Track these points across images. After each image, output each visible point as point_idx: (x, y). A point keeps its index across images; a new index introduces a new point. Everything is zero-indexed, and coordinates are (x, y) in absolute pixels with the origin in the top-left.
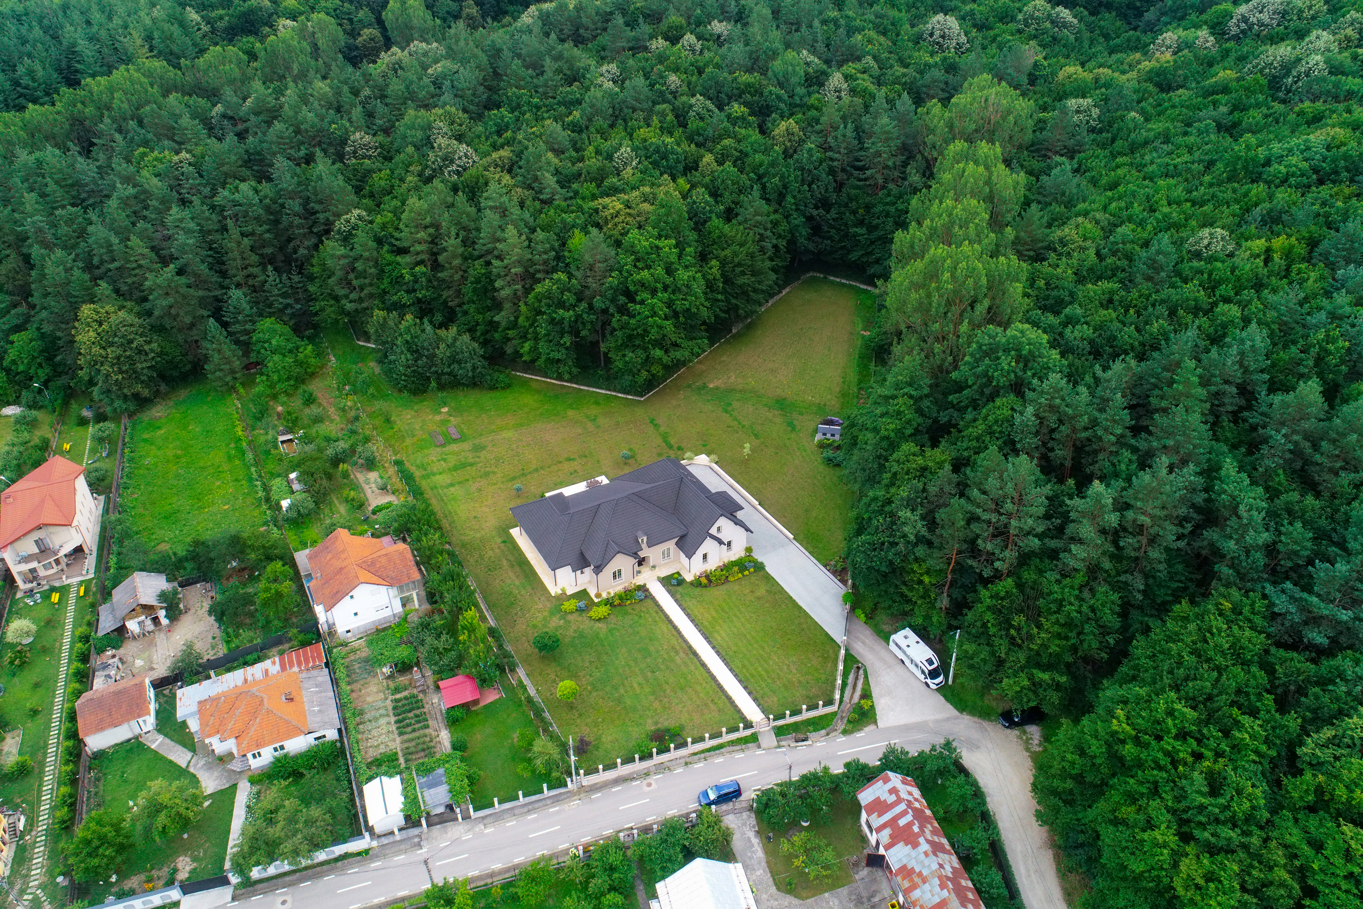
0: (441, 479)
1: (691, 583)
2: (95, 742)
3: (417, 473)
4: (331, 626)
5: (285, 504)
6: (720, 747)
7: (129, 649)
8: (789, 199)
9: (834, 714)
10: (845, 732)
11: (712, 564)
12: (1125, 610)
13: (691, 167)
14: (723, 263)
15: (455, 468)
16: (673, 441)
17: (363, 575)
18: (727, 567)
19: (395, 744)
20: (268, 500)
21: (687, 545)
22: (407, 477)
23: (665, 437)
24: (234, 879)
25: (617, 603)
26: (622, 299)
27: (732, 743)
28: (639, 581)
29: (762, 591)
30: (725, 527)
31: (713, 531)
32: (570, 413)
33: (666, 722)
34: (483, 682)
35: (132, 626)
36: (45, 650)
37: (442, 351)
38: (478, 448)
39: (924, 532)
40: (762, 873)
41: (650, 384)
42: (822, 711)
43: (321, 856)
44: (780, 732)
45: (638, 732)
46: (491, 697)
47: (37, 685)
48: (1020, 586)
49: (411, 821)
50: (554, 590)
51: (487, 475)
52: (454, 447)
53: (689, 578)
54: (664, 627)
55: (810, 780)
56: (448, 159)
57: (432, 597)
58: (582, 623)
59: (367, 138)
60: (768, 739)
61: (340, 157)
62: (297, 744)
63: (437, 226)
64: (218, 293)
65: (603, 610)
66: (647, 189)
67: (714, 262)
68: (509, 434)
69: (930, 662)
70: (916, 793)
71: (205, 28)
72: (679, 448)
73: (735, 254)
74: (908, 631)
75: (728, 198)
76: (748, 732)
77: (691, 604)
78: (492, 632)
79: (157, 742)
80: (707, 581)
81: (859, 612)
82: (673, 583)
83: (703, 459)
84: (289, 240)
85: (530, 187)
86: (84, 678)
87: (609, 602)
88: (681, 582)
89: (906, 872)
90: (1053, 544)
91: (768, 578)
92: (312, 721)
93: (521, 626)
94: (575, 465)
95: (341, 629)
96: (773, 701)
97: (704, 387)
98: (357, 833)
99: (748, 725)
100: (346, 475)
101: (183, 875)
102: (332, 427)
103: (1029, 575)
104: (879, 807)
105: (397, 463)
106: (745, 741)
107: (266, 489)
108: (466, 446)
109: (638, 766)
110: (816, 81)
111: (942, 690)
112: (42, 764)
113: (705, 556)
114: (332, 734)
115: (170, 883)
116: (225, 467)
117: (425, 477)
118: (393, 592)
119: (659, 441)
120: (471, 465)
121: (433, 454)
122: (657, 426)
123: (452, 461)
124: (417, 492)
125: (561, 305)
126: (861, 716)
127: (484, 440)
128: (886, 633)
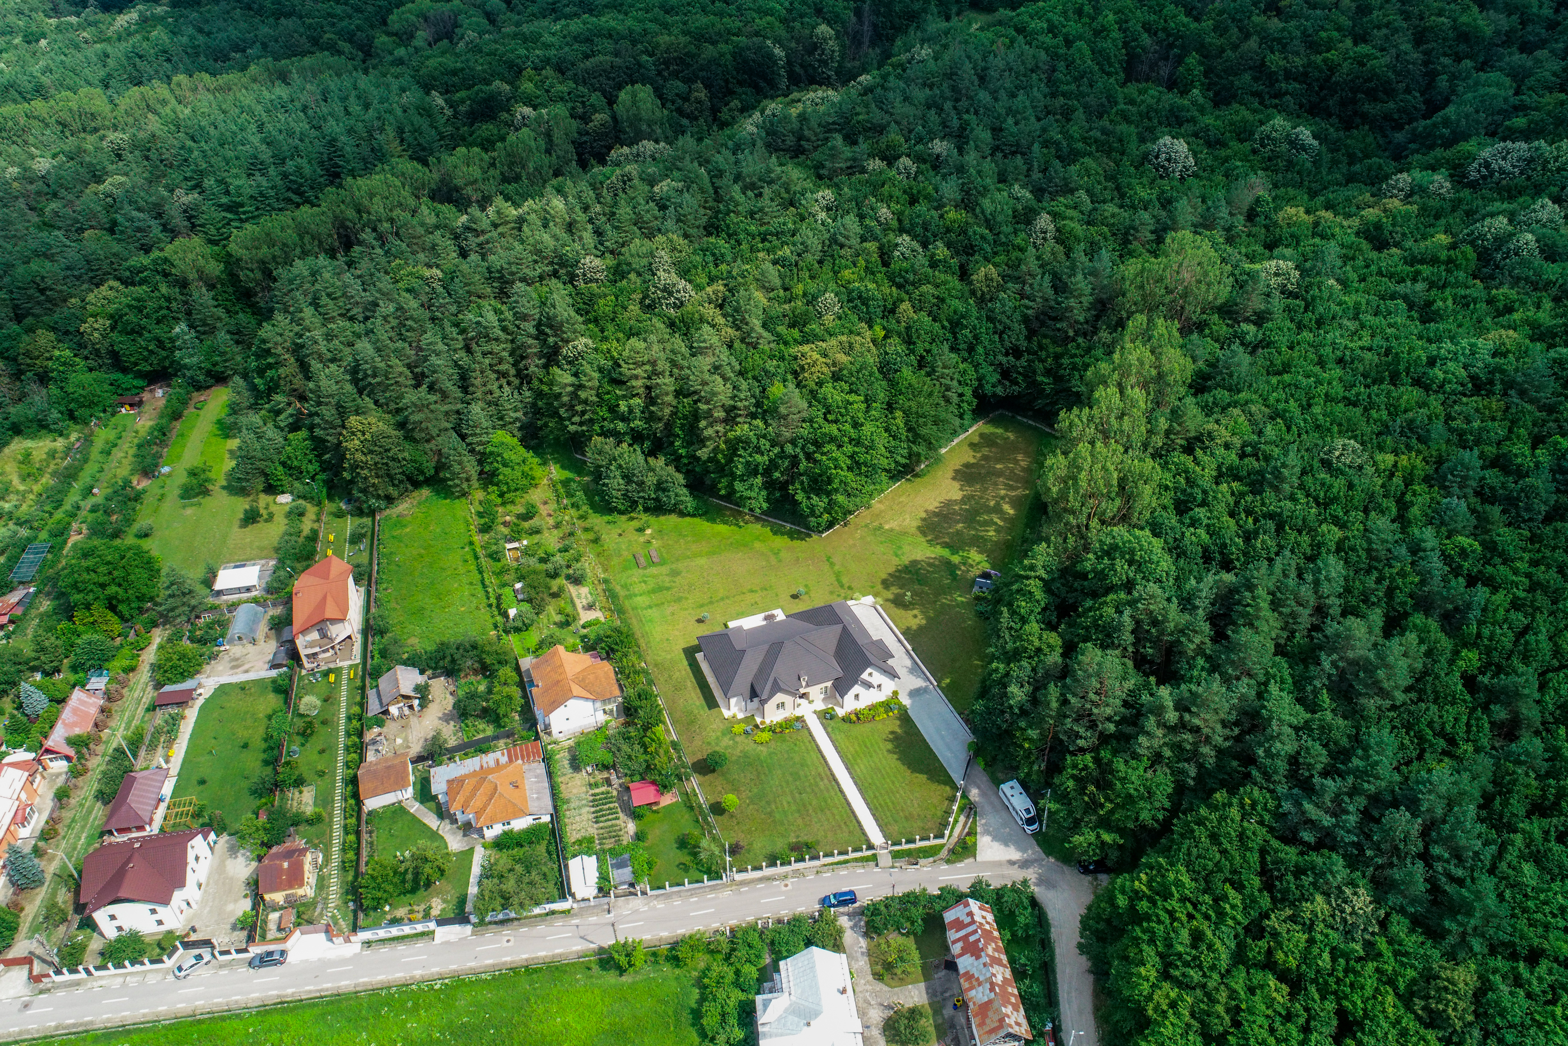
0: (641, 601)
1: (843, 719)
2: (371, 804)
3: (622, 593)
4: (547, 727)
5: (512, 612)
6: (846, 862)
7: (390, 727)
8: (980, 350)
9: (943, 846)
10: (948, 862)
11: (861, 705)
12: (1180, 789)
13: (890, 311)
14: (907, 413)
15: (653, 591)
16: (845, 580)
17: (576, 690)
18: (872, 708)
19: (593, 830)
20: (498, 606)
21: (841, 687)
22: (611, 595)
23: (838, 576)
24: (473, 919)
25: (777, 730)
26: (812, 448)
27: (856, 860)
28: (798, 713)
29: (900, 732)
30: (874, 676)
31: (865, 676)
33: (804, 838)
34: (663, 787)
35: (394, 710)
36: (324, 723)
37: (651, 480)
38: (675, 573)
39: (1028, 706)
40: (863, 963)
41: (830, 525)
42: (932, 842)
43: (537, 911)
44: (896, 855)
45: (780, 845)
46: (667, 800)
47: (322, 752)
48: (1097, 760)
49: (603, 891)
50: (727, 714)
51: (679, 600)
52: (653, 570)
53: (841, 713)
54: (814, 755)
55: (909, 900)
56: (668, 291)
57: (628, 711)
58: (746, 745)
59: (597, 262)
60: (885, 858)
61: (572, 278)
62: (520, 824)
63: (653, 363)
64: (459, 406)
65: (766, 736)
66: (844, 338)
67: (898, 414)
68: (702, 561)
69: (1028, 811)
70: (990, 917)
71: (449, 112)
72: (850, 588)
73: (920, 405)
74: (1014, 783)
75: (920, 348)
76: (870, 853)
77: (840, 737)
78: (674, 745)
79: (415, 808)
80: (856, 718)
81: (980, 759)
82: (826, 717)
83: (869, 599)
84: (523, 358)
85: (738, 329)
86: (360, 749)
87: (772, 729)
88: (832, 717)
89: (968, 976)
90: (1129, 730)
91: (909, 720)
92: (533, 806)
93: (698, 742)
94: (756, 597)
95: (555, 730)
96: (895, 829)
97: (880, 527)
98: (563, 897)
99: (871, 847)
100: (561, 589)
101: (435, 912)
102: (551, 540)
103: (1105, 754)
104: (958, 925)
105: (606, 581)
106: (866, 859)
107: (499, 598)
108: (664, 570)
109: (779, 870)
110: (1025, 218)
111: (1035, 835)
112: (331, 815)
113: (857, 696)
114: (546, 819)
115: (427, 916)
116: (462, 570)
117: (629, 597)
118: (597, 705)
119: (833, 579)
120: (668, 589)
121: (636, 574)
122: (832, 564)
123: (651, 583)
124: (620, 611)
125: (758, 450)
126: (964, 849)
127: (680, 566)
128: (997, 782)
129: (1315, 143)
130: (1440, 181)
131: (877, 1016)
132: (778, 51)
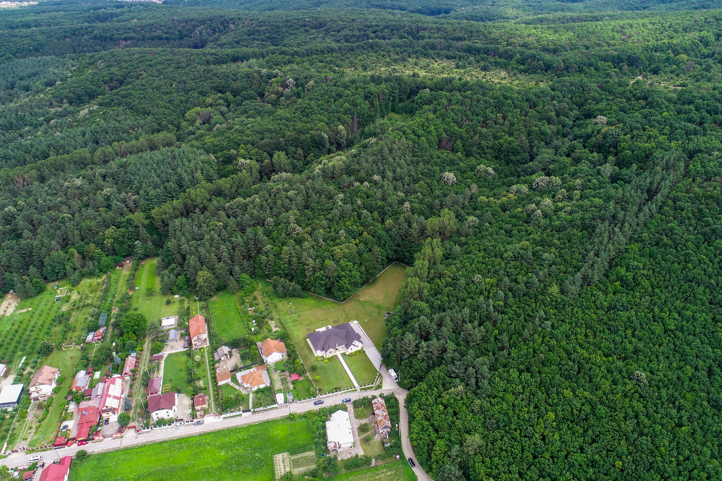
0: (290, 324)
2: (220, 383)
3: (284, 322)
4: (266, 361)
5: (253, 329)
6: (348, 391)
7: (221, 363)
8: (387, 246)
9: (373, 386)
10: (374, 390)
11: (353, 351)
12: (429, 367)
13: (360, 234)
14: (366, 267)
15: (294, 322)
16: (349, 316)
17: (274, 350)
18: (356, 352)
19: (281, 387)
20: (248, 327)
21: (347, 346)
22: (281, 323)
23: (347, 315)
24: (252, 410)
25: (330, 359)
26: (338, 279)
27: (351, 391)
28: (336, 354)
29: (363, 358)
30: (356, 343)
31: (353, 343)
32: (323, 306)
33: (338, 386)
34: (300, 375)
35: (222, 358)
36: (203, 363)
37: (291, 288)
38: (299, 316)
39: (393, 348)
40: (352, 415)
41: (344, 300)
42: (371, 386)
43: (268, 407)
44: (361, 389)
45: (331, 388)
46: (301, 379)
47: (203, 370)
48: (410, 361)
49: (285, 402)
50: (316, 355)
51: (301, 324)
52: (293, 315)
53: (347, 354)
54: (340, 365)
55: (364, 398)
56: (294, 229)
57: (289, 355)
58: (322, 363)
59: (271, 219)
60: (358, 390)
61: (263, 225)
62: (262, 386)
63: (291, 254)
64: (232, 267)
65: (327, 361)
66: (347, 244)
67: (363, 267)
68: (307, 312)
69: (395, 376)
70: (383, 401)
71: (216, 161)
72: (350, 319)
73: (369, 264)
74: (392, 369)
75: (369, 246)
76: (355, 389)
77: (347, 360)
78: (302, 364)
79: (232, 384)
80: (351, 355)
81: (383, 364)
82: (344, 355)
83: (356, 322)
84: (249, 251)
85: (316, 241)
86: (214, 369)
87: (328, 359)
88: (345, 355)
89: (377, 414)
90: (416, 353)
91: (366, 355)
92: (265, 381)
93: (308, 363)
94: (323, 322)
95: (269, 362)
96: (361, 383)
97: (359, 300)
98: (275, 404)
99: (355, 387)
100: (267, 322)
101: (241, 409)
102: (262, 307)
103: (411, 359)
104: (375, 403)
105: (279, 319)
106: (354, 391)
107: (248, 325)
108: (296, 315)
109: (331, 394)
110: (401, 202)
111: (398, 383)
112: (209, 387)
113: (351, 349)
114: (268, 385)
115: (239, 410)
116: (235, 317)
117: (286, 324)
118: (280, 354)
119: (345, 316)
120: (297, 321)
121: (288, 317)
122: (345, 312)
123: (293, 319)
124: (284, 328)
125: (322, 280)
126: (379, 387)
127: (301, 314)
128: (388, 370)
129: (493, 172)
130: (524, 188)
131: (356, 426)
132: (325, 136)
